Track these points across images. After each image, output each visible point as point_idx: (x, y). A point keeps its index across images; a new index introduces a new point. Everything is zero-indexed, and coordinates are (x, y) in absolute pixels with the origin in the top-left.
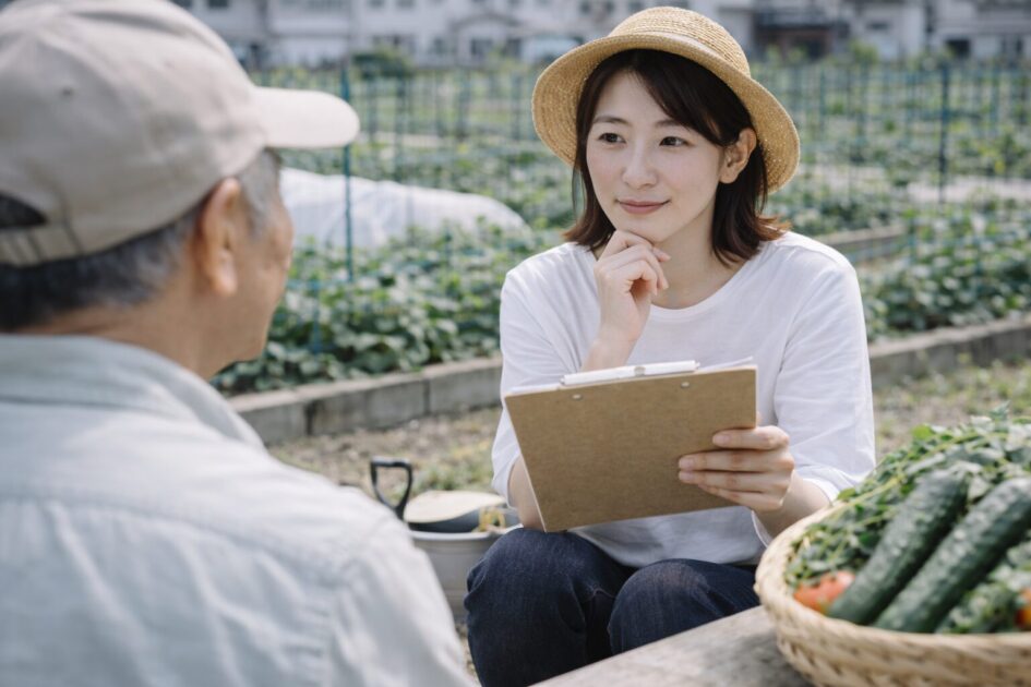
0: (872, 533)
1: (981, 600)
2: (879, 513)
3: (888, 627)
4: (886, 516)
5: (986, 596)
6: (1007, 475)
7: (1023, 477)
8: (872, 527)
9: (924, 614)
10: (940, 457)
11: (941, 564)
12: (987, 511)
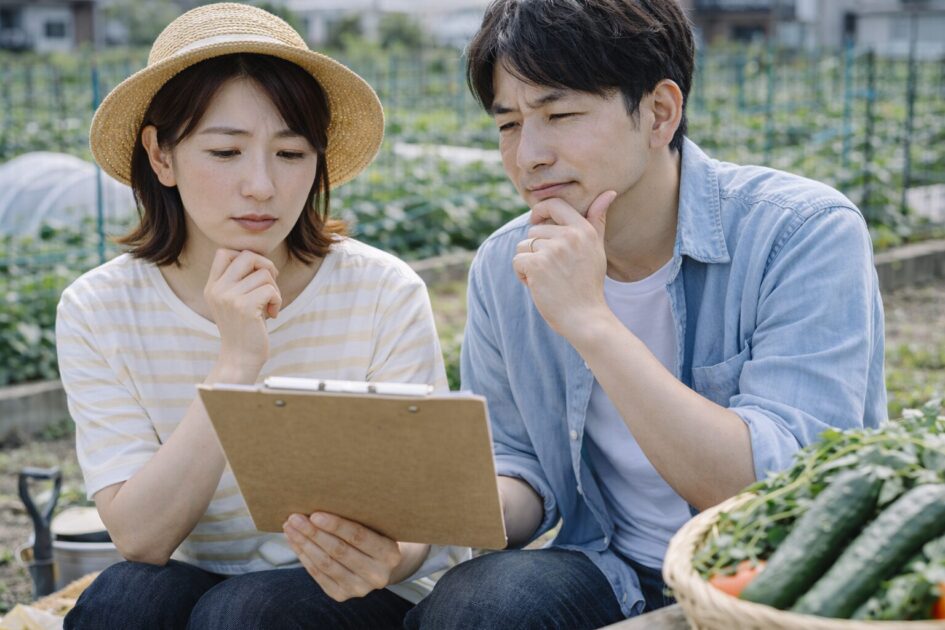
0: (781, 528)
1: (899, 591)
2: (788, 509)
3: (807, 611)
4: (795, 512)
5: (904, 587)
6: (921, 480)
7: (936, 483)
8: (781, 522)
9: (841, 600)
10: (852, 459)
11: (856, 556)
12: (899, 513)
